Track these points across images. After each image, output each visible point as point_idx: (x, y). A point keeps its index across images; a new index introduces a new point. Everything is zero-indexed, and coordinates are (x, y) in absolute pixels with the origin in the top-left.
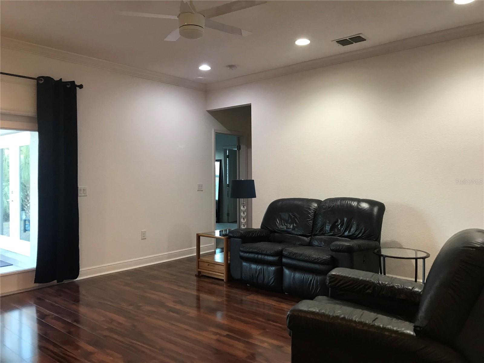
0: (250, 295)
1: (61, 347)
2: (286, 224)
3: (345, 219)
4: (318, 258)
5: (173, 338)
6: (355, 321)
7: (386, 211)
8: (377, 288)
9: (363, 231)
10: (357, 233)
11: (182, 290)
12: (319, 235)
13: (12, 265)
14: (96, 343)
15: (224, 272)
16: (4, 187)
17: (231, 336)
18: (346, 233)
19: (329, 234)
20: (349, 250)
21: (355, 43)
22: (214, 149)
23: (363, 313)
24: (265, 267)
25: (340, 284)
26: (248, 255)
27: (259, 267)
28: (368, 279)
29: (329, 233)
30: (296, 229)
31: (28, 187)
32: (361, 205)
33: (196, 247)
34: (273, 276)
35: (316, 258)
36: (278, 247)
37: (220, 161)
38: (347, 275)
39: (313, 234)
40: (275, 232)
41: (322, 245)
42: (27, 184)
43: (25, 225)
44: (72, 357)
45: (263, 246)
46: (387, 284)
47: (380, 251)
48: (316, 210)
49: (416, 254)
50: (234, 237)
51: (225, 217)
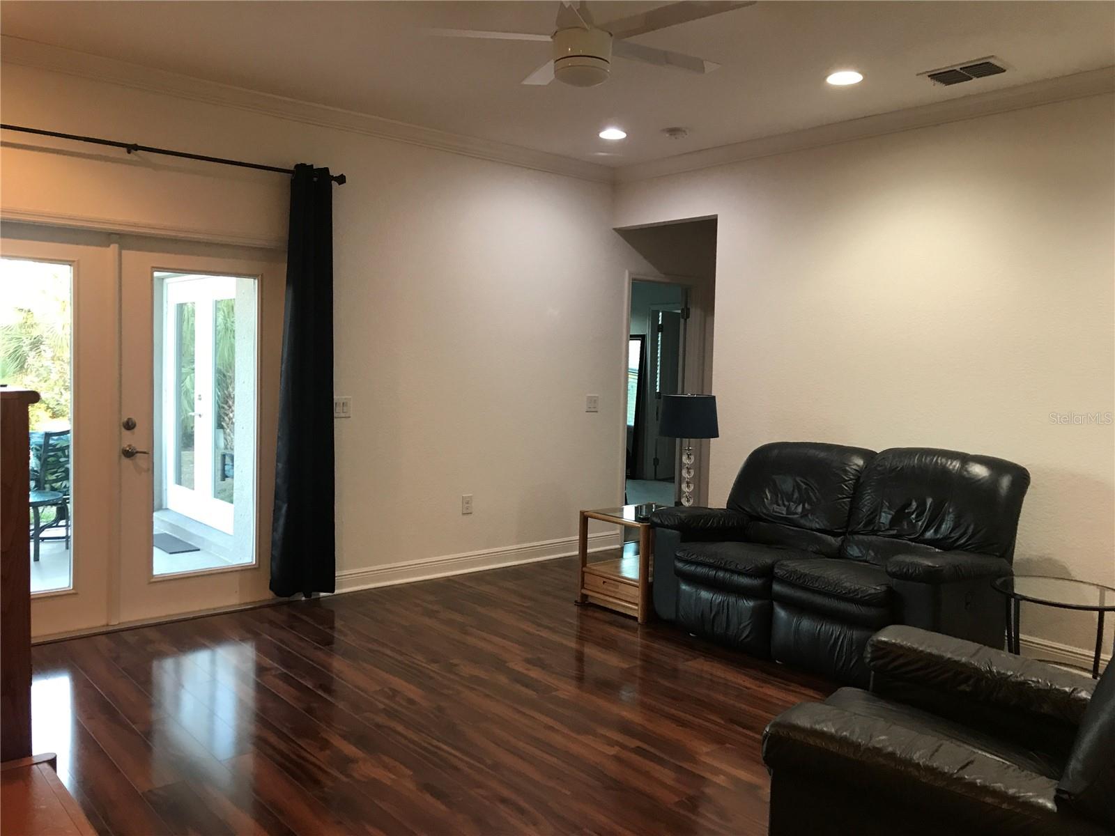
0: (695, 659)
1: (293, 741)
2: (786, 503)
3: (929, 501)
4: (857, 590)
5: (521, 745)
6: (918, 764)
7: (1033, 487)
8: (986, 682)
9: (970, 530)
10: (955, 535)
11: (545, 634)
12: (862, 534)
13: (199, 550)
14: (362, 740)
15: (639, 600)
16: (183, 377)
17: (648, 751)
18: (929, 534)
19: (888, 534)
20: (932, 577)
21: (978, 77)
22: (628, 309)
23: (941, 745)
24: (732, 599)
25: (896, 663)
26: (693, 568)
27: (719, 598)
28: (964, 660)
29: (888, 530)
30: (809, 515)
31: (230, 377)
32: (970, 469)
33: (577, 537)
34: (747, 623)
35: (851, 589)
36: (765, 558)
37: (642, 338)
38: (915, 646)
39: (850, 530)
40: (759, 519)
41: (868, 558)
42: (228, 372)
43: (224, 464)
44: (315, 765)
45: (731, 551)
46: (1011, 675)
47: (1010, 584)
48: (859, 475)
49: (1102, 598)
50: (662, 525)
51: (649, 467)
